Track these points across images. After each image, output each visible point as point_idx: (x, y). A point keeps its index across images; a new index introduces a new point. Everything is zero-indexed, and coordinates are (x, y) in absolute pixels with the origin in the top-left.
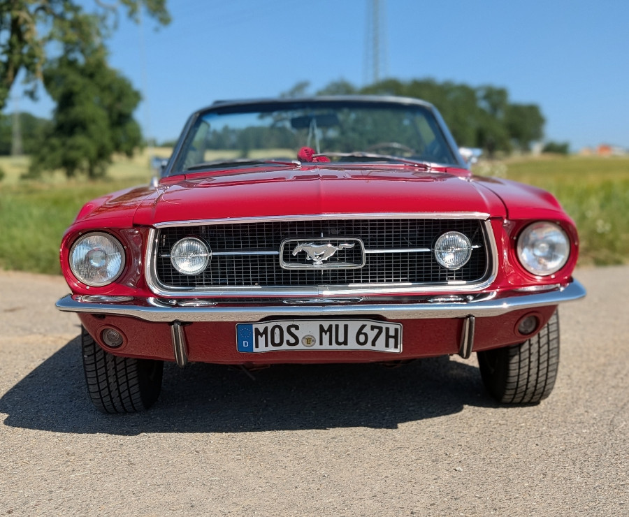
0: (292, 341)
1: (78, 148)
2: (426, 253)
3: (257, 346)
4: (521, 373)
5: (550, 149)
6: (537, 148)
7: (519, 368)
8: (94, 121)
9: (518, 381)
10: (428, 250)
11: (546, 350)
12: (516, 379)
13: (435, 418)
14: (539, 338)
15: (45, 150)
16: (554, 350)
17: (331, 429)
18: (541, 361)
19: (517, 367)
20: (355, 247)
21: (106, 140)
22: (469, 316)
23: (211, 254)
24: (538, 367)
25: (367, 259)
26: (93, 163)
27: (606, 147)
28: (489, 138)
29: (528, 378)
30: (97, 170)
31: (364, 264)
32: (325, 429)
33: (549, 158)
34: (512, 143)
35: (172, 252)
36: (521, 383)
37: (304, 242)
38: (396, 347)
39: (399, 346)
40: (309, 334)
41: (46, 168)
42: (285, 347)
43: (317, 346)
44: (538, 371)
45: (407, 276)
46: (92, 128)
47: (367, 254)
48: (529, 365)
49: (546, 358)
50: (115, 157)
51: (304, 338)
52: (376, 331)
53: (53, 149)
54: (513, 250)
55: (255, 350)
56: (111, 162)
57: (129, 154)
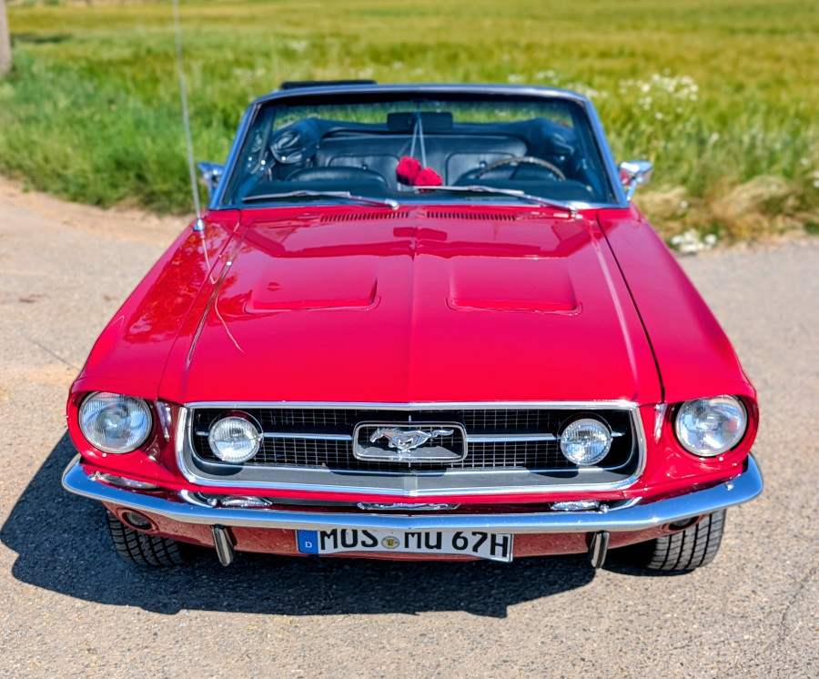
0: (370, 542)
2: (550, 442)
3: (323, 548)
4: (672, 547)
7: (670, 542)
9: (667, 555)
10: (553, 438)
11: (708, 523)
12: (665, 553)
13: (556, 596)
14: (697, 530)
16: (717, 523)
17: (421, 614)
18: (699, 536)
19: (667, 541)
20: (454, 435)
22: (602, 532)
23: (262, 435)
24: (695, 542)
25: (469, 448)
29: (680, 553)
31: (466, 454)
32: (414, 614)
35: (212, 432)
36: (671, 557)
37: (386, 428)
38: (504, 555)
39: (508, 555)
40: (391, 535)
42: (359, 547)
43: (401, 548)
44: (695, 546)
45: (523, 460)
47: (470, 444)
48: (683, 540)
49: (706, 533)
51: (384, 539)
52: (479, 537)
54: (670, 424)
55: (321, 552)
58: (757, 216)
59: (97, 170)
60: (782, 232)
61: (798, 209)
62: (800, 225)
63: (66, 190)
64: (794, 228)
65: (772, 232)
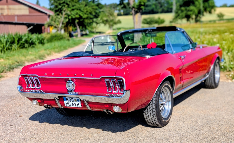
1: (191, 11)
15: (180, 12)
21: (201, 7)
26: (197, 16)
30: (198, 18)
41: (180, 18)
50: (205, 13)
53: (182, 11)
56: (203, 15)
57: (210, 12)
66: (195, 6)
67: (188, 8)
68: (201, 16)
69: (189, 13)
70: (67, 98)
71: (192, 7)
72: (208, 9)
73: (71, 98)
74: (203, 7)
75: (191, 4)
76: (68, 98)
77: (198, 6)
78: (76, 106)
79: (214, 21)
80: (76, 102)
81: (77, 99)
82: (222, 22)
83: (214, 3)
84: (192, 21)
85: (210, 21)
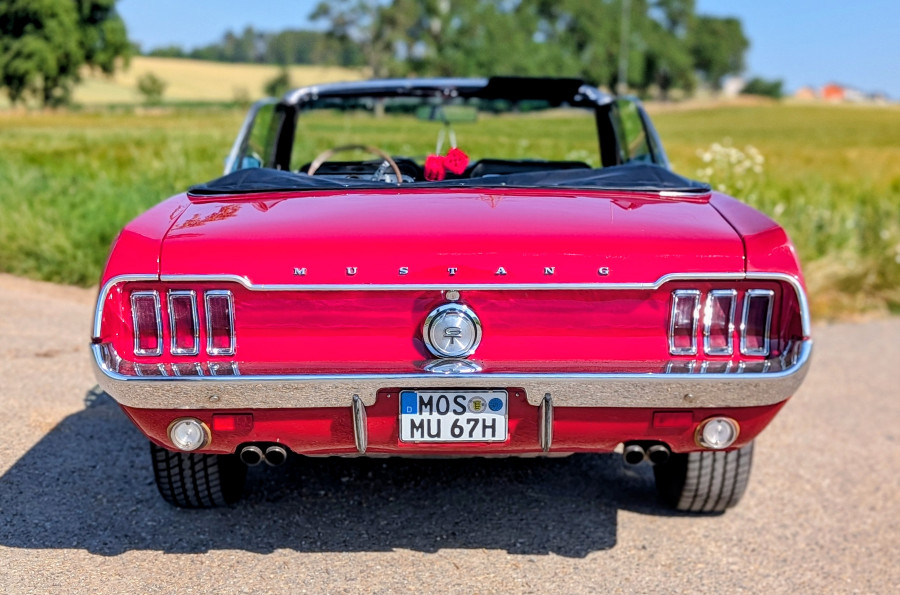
1: (29, 56)
5: (753, 89)
6: (732, 86)
8: (53, 15)
21: (72, 46)
26: (51, 81)
27: (835, 89)
28: (663, 67)
30: (57, 92)
33: (752, 101)
34: (697, 77)
46: (51, 25)
50: (85, 71)
56: (78, 80)
57: (107, 69)
58: (834, 294)
59: (77, 245)
60: (863, 311)
61: (877, 288)
62: (881, 304)
63: (38, 269)
64: (875, 307)
65: (852, 310)
66: (47, 39)
67: (16, 45)
68: (69, 82)
69: (21, 65)
70: (426, 397)
71: (31, 42)
72: (101, 57)
73: (451, 396)
74: (81, 44)
75: (29, 27)
76: (436, 396)
77: (58, 39)
78: (477, 436)
79: (128, 109)
80: (480, 416)
81: (488, 396)
82: (156, 112)
83: (123, 31)
84: (33, 101)
85: (112, 107)
